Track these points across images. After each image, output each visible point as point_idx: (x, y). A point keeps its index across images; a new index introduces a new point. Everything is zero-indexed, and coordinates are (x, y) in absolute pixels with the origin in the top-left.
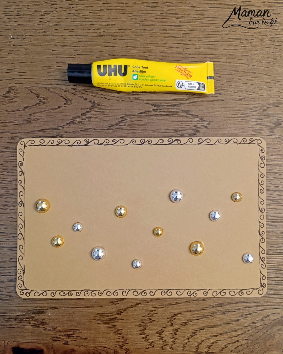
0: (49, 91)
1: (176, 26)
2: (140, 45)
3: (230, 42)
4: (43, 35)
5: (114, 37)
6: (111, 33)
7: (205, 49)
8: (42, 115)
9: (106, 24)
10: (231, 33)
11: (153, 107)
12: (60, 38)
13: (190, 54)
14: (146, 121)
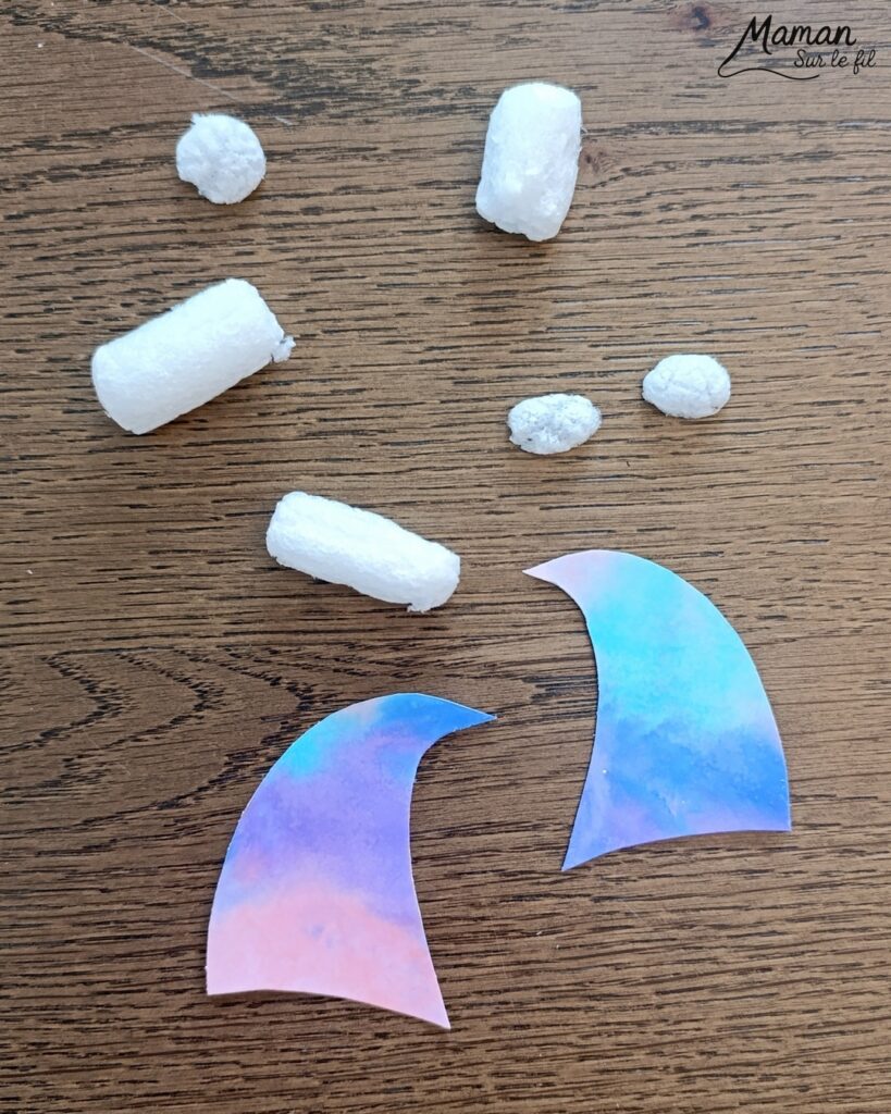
0: (131, 664)
1: (591, 374)
2: (463, 460)
3: (801, 419)
4: (90, 452)
5: (363, 437)
6: (352, 422)
7: (710, 452)
8: (114, 756)
9: (328, 388)
10: (800, 381)
11: (533, 689)
12: (154, 458)
13: (655, 478)
14: (512, 744)
